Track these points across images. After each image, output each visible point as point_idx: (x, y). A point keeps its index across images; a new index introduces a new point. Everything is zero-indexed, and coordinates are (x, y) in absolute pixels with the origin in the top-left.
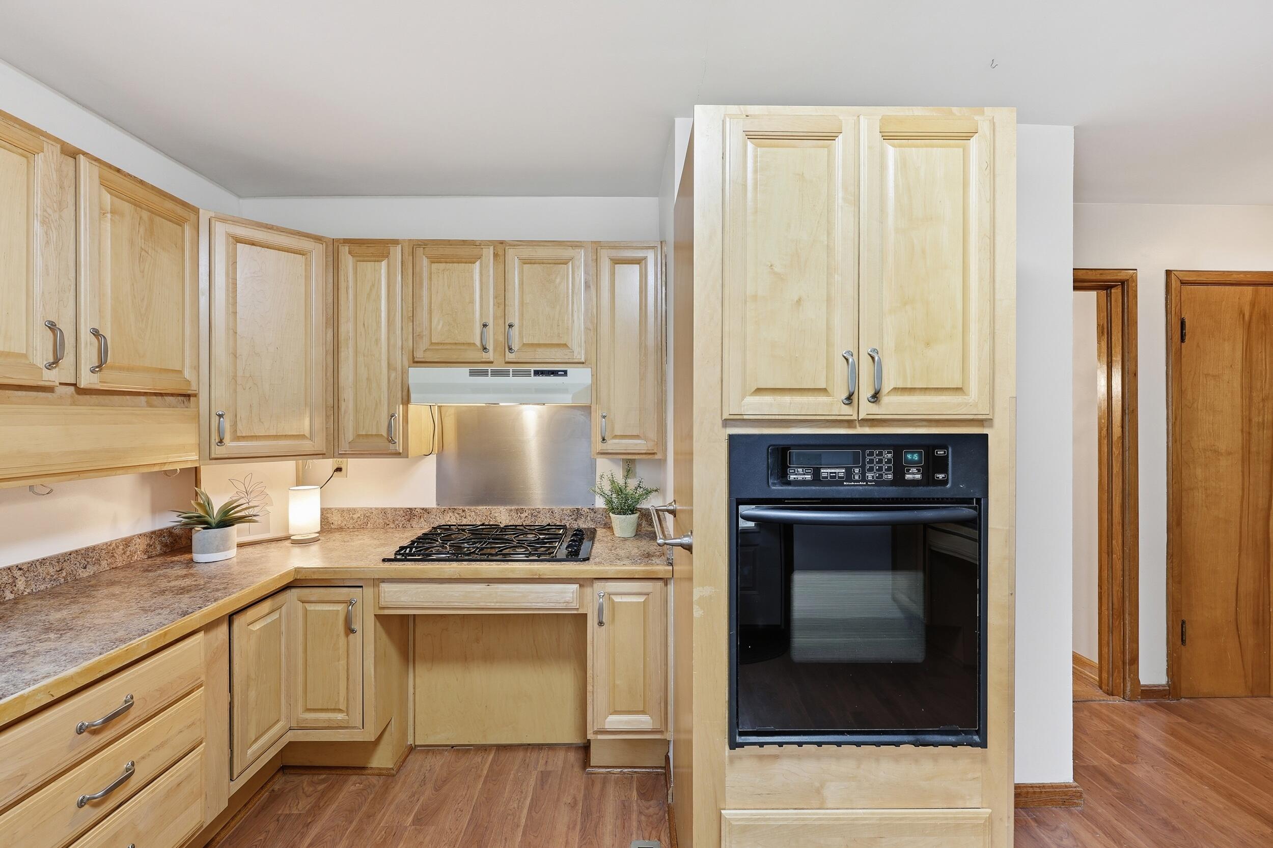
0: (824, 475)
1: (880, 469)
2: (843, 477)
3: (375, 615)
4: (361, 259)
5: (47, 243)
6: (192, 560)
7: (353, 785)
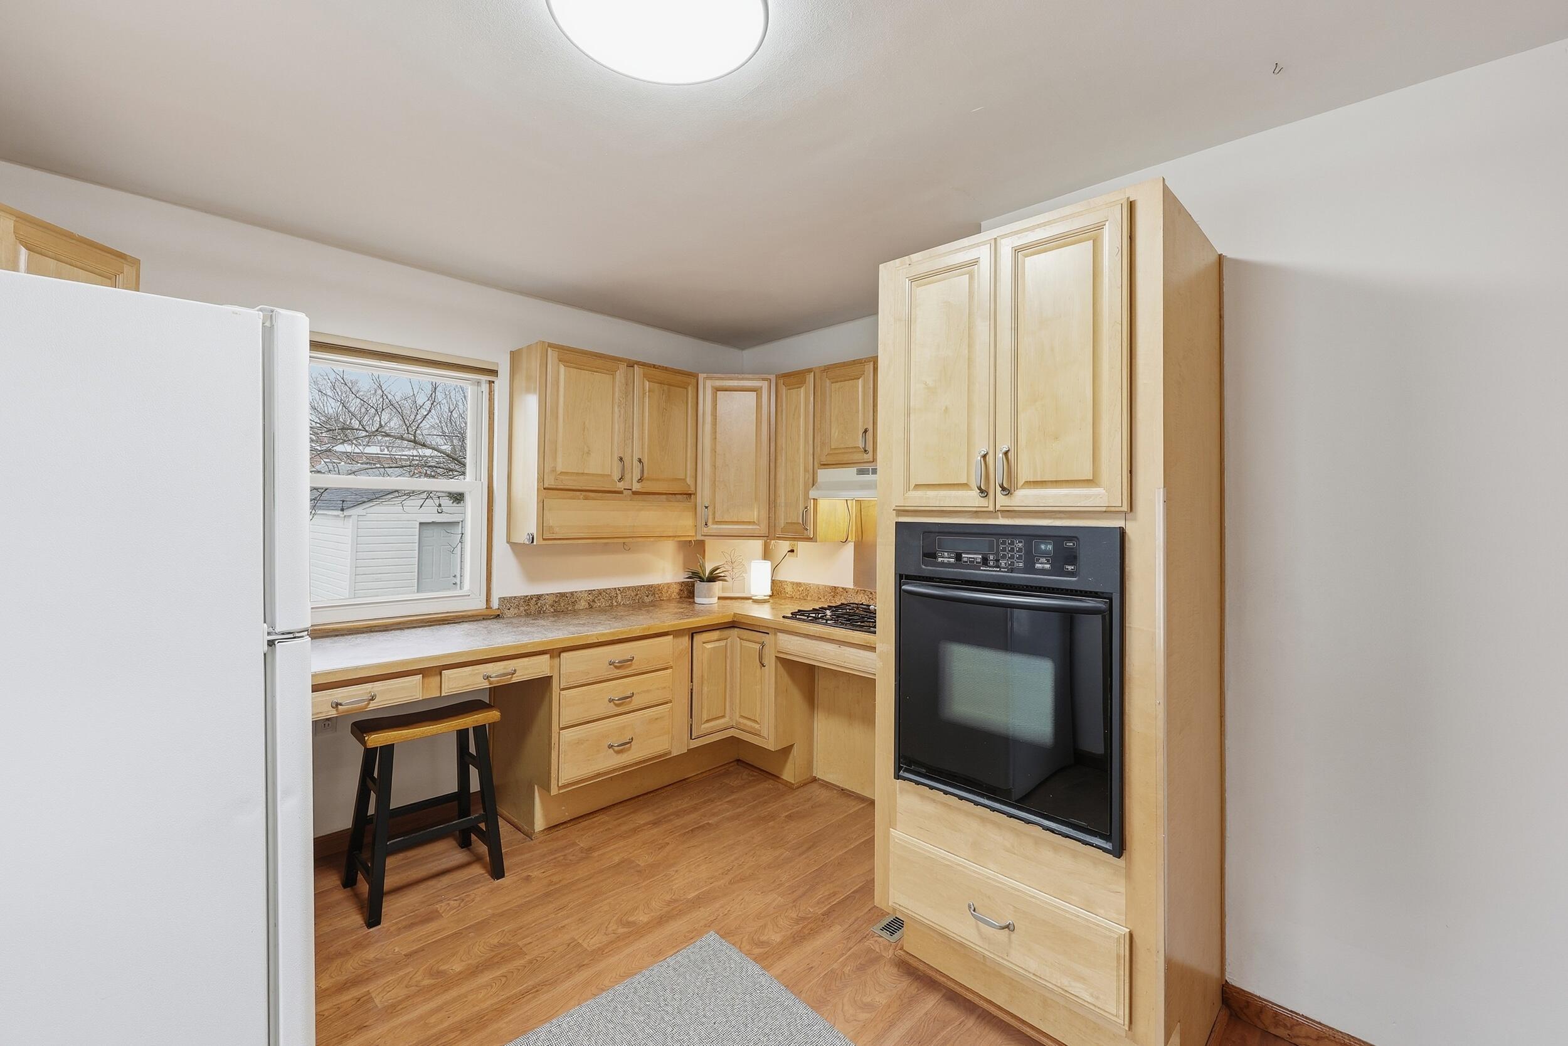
0: (965, 560)
1: (1012, 557)
2: (979, 563)
3: (776, 657)
4: (790, 387)
5: (620, 416)
6: (694, 602)
7: (768, 785)
